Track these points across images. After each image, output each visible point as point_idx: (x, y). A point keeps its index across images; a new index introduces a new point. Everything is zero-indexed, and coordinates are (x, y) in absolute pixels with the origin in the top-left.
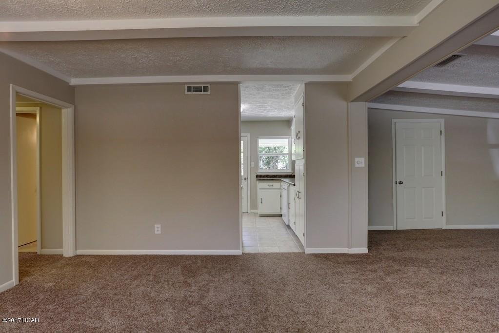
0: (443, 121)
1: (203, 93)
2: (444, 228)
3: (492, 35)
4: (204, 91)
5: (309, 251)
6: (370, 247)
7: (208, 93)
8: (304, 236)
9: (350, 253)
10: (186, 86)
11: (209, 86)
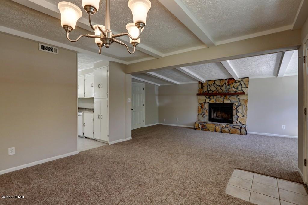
0: (144, 84)
1: (53, 52)
2: (144, 127)
3: (181, 68)
4: (54, 52)
5: (110, 143)
6: (132, 137)
7: (57, 53)
8: (108, 136)
9: (126, 140)
10: (40, 45)
11: (57, 49)
